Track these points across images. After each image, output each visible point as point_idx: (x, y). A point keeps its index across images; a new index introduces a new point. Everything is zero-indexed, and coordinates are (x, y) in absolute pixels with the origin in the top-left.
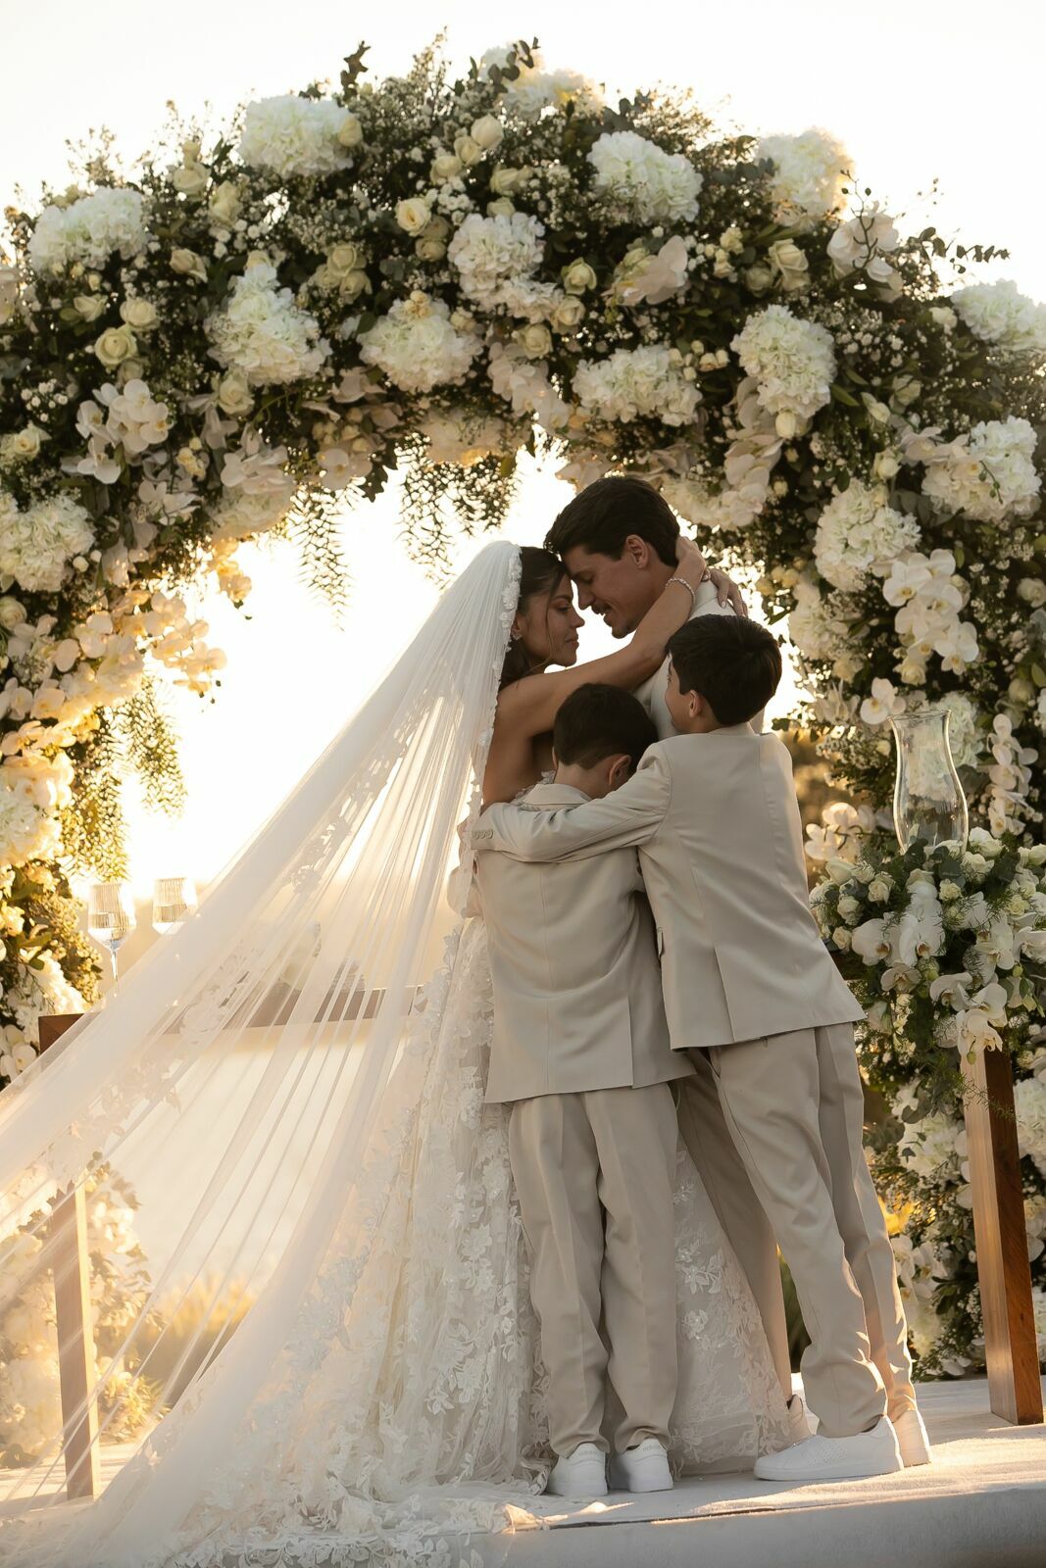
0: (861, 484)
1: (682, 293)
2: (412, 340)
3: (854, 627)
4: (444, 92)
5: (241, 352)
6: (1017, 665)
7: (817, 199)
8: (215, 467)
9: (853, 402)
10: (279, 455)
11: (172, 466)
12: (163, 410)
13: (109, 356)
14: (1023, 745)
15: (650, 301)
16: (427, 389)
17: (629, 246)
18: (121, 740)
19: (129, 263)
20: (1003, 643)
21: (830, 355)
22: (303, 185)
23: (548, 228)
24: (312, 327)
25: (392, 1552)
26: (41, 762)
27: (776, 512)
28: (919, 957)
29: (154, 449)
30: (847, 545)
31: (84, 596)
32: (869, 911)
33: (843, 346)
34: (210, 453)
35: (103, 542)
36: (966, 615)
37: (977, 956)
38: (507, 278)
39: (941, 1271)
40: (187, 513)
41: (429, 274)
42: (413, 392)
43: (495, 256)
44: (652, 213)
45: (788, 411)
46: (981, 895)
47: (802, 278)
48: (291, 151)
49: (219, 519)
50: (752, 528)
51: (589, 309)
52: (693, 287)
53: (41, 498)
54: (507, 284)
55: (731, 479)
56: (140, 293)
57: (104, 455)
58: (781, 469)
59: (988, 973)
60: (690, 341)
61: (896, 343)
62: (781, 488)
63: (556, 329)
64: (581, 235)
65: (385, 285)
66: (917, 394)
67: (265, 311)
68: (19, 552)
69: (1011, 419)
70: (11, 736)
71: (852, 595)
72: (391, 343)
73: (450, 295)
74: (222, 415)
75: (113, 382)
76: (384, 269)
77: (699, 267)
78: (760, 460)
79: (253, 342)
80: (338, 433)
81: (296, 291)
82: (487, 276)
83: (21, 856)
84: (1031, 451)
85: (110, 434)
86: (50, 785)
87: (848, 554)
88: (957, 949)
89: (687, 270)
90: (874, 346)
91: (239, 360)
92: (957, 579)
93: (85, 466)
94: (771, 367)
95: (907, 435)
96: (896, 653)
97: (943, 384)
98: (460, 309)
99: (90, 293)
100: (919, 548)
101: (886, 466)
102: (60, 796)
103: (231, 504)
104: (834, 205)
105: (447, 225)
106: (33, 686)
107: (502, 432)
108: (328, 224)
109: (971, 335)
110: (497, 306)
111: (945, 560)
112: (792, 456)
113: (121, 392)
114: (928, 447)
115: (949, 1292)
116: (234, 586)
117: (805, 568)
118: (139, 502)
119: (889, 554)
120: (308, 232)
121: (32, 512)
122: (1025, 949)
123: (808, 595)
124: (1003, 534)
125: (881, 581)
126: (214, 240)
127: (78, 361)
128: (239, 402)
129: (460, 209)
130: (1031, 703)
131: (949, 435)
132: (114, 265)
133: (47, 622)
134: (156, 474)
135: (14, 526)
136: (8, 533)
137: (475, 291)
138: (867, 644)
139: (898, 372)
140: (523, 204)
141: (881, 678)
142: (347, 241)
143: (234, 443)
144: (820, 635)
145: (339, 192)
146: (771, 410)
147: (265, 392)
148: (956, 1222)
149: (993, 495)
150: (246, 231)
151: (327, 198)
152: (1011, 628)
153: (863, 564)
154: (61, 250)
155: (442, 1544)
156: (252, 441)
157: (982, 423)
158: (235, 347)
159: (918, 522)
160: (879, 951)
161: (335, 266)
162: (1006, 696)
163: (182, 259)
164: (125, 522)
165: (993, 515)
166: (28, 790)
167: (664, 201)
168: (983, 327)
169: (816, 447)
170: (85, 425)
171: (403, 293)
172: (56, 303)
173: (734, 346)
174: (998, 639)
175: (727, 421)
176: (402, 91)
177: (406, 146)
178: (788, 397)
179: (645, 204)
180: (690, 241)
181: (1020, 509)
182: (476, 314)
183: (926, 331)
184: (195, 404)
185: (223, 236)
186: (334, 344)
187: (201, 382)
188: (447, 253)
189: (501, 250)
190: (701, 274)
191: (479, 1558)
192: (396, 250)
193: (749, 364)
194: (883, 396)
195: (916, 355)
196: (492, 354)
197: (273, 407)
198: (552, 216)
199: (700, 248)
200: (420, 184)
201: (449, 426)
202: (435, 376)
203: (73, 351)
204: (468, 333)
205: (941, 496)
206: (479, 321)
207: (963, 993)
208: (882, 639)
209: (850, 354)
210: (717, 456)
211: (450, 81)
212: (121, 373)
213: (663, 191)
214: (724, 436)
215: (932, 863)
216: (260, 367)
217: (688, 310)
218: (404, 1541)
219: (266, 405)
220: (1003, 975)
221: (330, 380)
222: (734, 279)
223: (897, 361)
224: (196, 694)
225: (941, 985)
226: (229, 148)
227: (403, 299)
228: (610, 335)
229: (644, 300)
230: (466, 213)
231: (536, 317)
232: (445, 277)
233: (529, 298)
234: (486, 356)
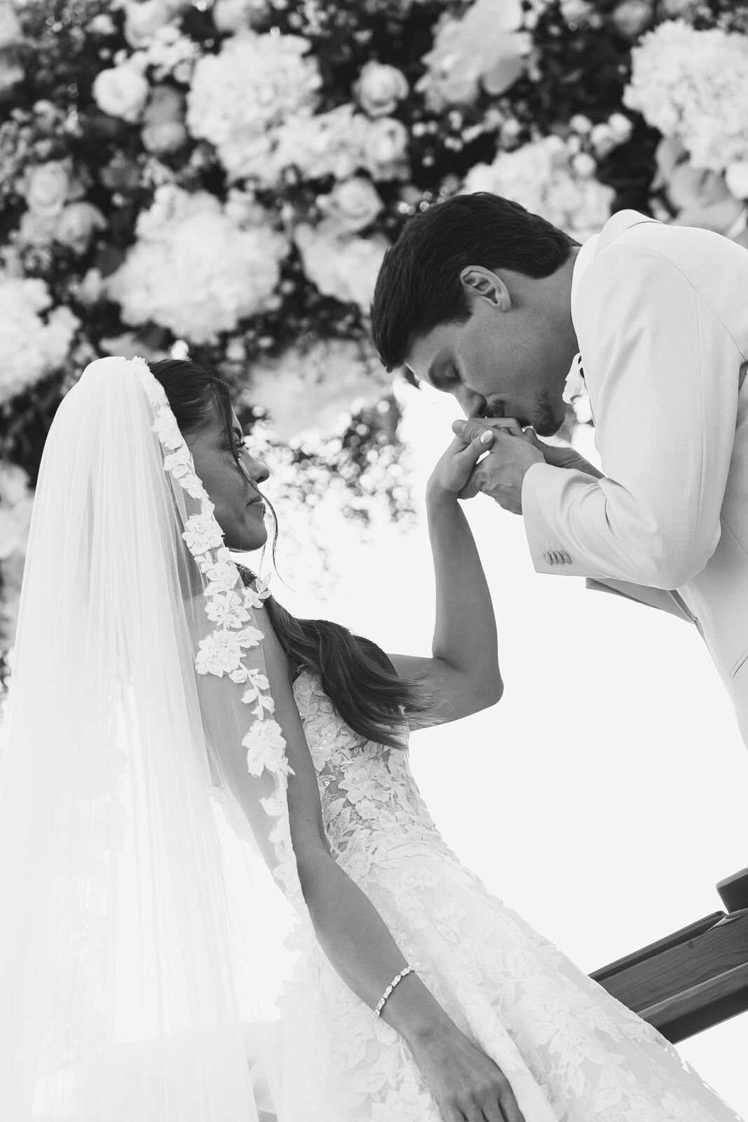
1: (531, 65)
2: (181, 257)
15: (494, 88)
16: (231, 325)
17: (436, 29)
23: (311, 37)
24: (37, 292)
38: (281, 123)
41: (174, 166)
42: (212, 339)
43: (252, 97)
45: (739, 158)
51: (408, 123)
52: (545, 53)
54: (283, 133)
60: (567, 121)
63: (377, 175)
64: (363, 36)
65: (118, 200)
72: (155, 276)
73: (213, 181)
76: (108, 178)
77: (543, 21)
82: (252, 133)
94: (690, 107)
98: (234, 194)
105: (173, 87)
108: (11, 150)
110: (284, 172)
129: (182, 61)
140: (269, 23)
142: (44, 162)
145: (16, 110)
146: (716, 167)
161: (42, 204)
171: (143, 198)
173: (631, 98)
178: (731, 137)
182: (257, 193)
186: (77, 308)
188: (187, 129)
189: (257, 89)
190: (549, 29)
192: (117, 152)
193: (660, 116)
196: (301, 243)
200: (118, 55)
204: (260, 225)
206: (266, 205)
217: (548, 83)
222: (596, 22)
227: (148, 209)
228: (452, 143)
229: (480, 84)
230: (193, 64)
231: (342, 167)
232: (197, 160)
233: (321, 141)
234: (295, 254)
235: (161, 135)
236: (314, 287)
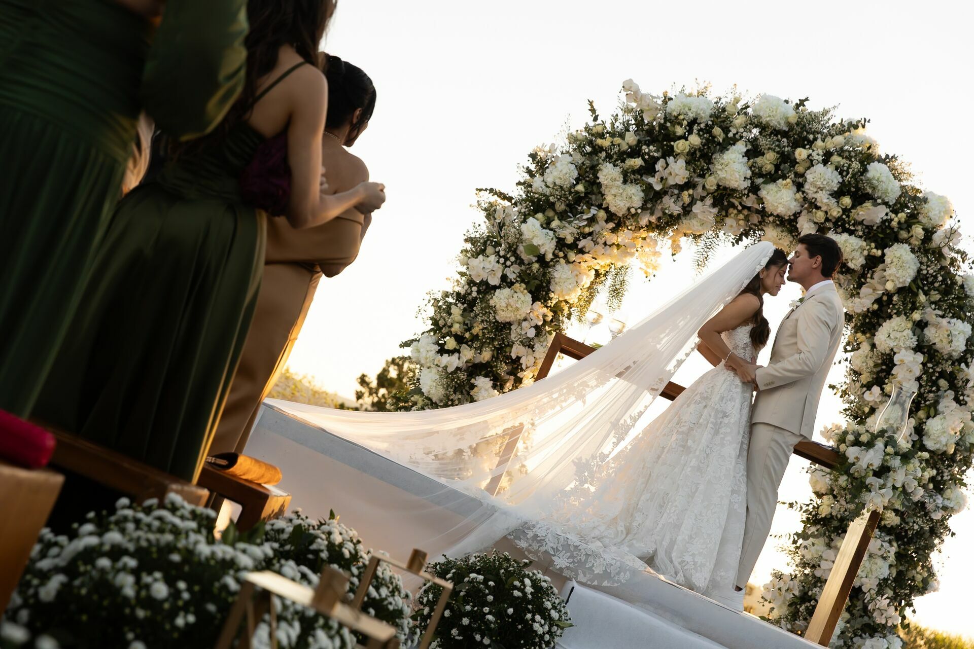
0: (905, 318)
1: (876, 225)
2: (780, 194)
3: (876, 365)
4: (827, 125)
5: (720, 169)
6: (926, 405)
7: (937, 218)
8: (693, 202)
9: (916, 290)
10: (715, 210)
11: (678, 196)
12: (687, 174)
13: (678, 149)
14: (915, 433)
15: (865, 223)
16: (775, 214)
17: (867, 201)
18: (609, 281)
19: (699, 124)
20: (925, 395)
21: (916, 271)
22: (769, 128)
23: (844, 181)
24: (749, 174)
25: (601, 557)
26: (585, 269)
27: (869, 314)
28: (868, 467)
29: (676, 186)
30: (889, 336)
31: (628, 223)
32: (857, 443)
33: (922, 270)
34: (693, 198)
35: (643, 208)
36: (919, 379)
37: (888, 477)
38: (822, 190)
39: (797, 593)
40: (675, 213)
41: (795, 176)
42: (769, 213)
43: (822, 180)
44: (879, 195)
45: (893, 281)
46: (899, 458)
47: (918, 241)
48: (771, 114)
49: (684, 221)
50: (859, 315)
51: (843, 214)
52: (881, 226)
53: (631, 182)
54: (820, 192)
55: (861, 295)
56: (699, 134)
57: (659, 179)
58: (878, 301)
59: (889, 484)
60: (871, 242)
61: (940, 278)
62: (876, 307)
63: (828, 216)
64: (853, 189)
65: (780, 172)
66: (938, 299)
67: (736, 160)
68: (615, 196)
69: (966, 323)
70: (580, 255)
71: (882, 354)
72: (771, 192)
73: (799, 187)
74: (704, 187)
75: (675, 158)
76: (782, 167)
77: (887, 220)
78: (874, 294)
79: (726, 169)
80: (737, 215)
81: (749, 159)
82: (815, 186)
83: (563, 296)
84: (968, 337)
85: (665, 174)
86: (585, 277)
87: (888, 339)
88: (883, 471)
89: (882, 218)
90: (932, 275)
91: (719, 172)
92: (921, 366)
93: (651, 180)
94: (895, 264)
95: (929, 310)
96: (886, 381)
97: (949, 300)
98: (800, 193)
99: (681, 126)
100: (913, 349)
101: (917, 316)
102: (585, 283)
103: (690, 219)
104: (941, 224)
105: (811, 163)
106: (596, 243)
107: (791, 242)
108: (771, 143)
109: (964, 291)
110: (813, 198)
111: (920, 358)
112: (885, 298)
113: (676, 162)
114: (934, 317)
115: (796, 600)
116: (676, 249)
117: (870, 338)
118: (662, 202)
119: (902, 345)
120: (763, 142)
121: (626, 186)
122: (906, 483)
123: (865, 347)
124: (944, 359)
125: (895, 353)
126: (730, 131)
127: (666, 145)
128: (712, 186)
129: (817, 160)
130: (924, 420)
131: (943, 317)
132: (693, 122)
133: (611, 225)
134: (672, 196)
135: (618, 187)
136: (615, 188)
137: (809, 189)
138: (878, 373)
139: (935, 289)
140: (839, 169)
141: (877, 386)
142: (774, 152)
143: (702, 199)
144: (863, 362)
145: (779, 136)
146: (887, 278)
147: (721, 188)
148: (810, 579)
149: (949, 343)
150: (742, 133)
151: (774, 135)
152: (930, 392)
153: (892, 344)
154: (679, 108)
155: (618, 563)
156: (709, 201)
157: (956, 319)
158: (720, 167)
159: (917, 341)
160: (855, 458)
161: (766, 159)
162: (916, 415)
163: (717, 131)
164: (654, 206)
165: (944, 351)
166: (577, 276)
167: (885, 193)
168: (970, 289)
169: (895, 298)
170: (659, 166)
171: (784, 177)
172: (668, 124)
173: (886, 251)
174: (924, 393)
175: (869, 275)
176: (814, 118)
177: (808, 133)
178: (895, 276)
179: (879, 190)
180: (888, 210)
181: (954, 354)
182: (805, 197)
183: (951, 280)
184: (697, 179)
185: (734, 131)
186: (752, 183)
187: (703, 173)
188: (805, 172)
189: (824, 180)
190: (886, 223)
191: (629, 575)
192: (789, 164)
193: (888, 259)
194: (926, 294)
195: (944, 286)
196: (803, 213)
197: (721, 194)
198: (848, 177)
199: (890, 214)
200: (808, 147)
201: (775, 231)
202: (781, 210)
203: (666, 141)
204: (799, 203)
205: (929, 335)
206: (804, 200)
207: (878, 487)
208: (882, 375)
209: (922, 274)
210: (860, 285)
211: (831, 123)
212: (678, 157)
213: (887, 189)
214: (866, 280)
215: (887, 439)
216: (725, 178)
217: (875, 232)
218: (606, 556)
219: (720, 192)
220: (894, 488)
221: (745, 194)
222: (896, 230)
223: (936, 285)
224: (645, 276)
225: (871, 480)
226: (748, 107)
227: (783, 180)
228: (847, 225)
229: (863, 220)
230: (819, 162)
231: (824, 208)
232: (801, 180)
233: (825, 201)
234: (800, 213)
235: (800, 169)
236: (797, 223)
